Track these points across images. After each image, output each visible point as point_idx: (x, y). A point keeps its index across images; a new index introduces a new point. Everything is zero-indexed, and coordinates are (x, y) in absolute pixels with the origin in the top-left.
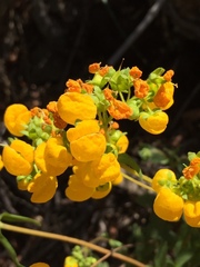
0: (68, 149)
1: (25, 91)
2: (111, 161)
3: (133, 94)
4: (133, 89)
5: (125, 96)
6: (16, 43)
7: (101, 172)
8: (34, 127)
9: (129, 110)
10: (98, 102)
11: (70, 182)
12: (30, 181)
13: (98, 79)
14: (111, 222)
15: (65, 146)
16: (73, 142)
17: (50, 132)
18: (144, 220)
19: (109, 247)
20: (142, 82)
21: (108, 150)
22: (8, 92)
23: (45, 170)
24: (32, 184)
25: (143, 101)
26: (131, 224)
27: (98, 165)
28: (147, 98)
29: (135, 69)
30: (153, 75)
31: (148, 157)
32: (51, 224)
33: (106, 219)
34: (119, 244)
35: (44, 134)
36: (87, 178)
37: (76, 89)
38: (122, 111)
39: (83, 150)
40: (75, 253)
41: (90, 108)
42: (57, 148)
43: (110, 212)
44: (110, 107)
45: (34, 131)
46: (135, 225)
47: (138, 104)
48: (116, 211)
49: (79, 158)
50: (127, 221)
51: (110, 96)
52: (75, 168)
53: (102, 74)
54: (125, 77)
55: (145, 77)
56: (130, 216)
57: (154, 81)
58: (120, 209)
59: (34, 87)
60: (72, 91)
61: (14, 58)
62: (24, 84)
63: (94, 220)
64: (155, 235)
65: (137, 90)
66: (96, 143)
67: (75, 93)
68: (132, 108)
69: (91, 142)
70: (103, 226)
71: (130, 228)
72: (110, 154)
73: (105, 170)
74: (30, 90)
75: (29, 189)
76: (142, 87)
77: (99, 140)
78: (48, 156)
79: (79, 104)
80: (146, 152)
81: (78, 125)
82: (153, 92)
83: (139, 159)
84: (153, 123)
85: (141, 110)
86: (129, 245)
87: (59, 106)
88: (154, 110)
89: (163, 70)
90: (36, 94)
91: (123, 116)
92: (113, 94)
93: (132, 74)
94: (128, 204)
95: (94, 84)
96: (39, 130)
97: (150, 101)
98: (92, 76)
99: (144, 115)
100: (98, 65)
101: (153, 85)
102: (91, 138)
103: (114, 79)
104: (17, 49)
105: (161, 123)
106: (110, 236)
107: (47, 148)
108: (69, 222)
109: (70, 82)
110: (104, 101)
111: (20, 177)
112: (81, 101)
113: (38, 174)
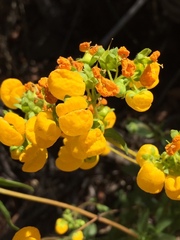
0: (57, 123)
1: (25, 66)
2: (98, 136)
3: (120, 73)
4: (120, 68)
5: (113, 74)
6: (18, 22)
7: (88, 147)
8: (27, 101)
9: (116, 88)
10: (87, 79)
11: (60, 154)
12: (22, 151)
13: (88, 57)
14: (100, 187)
15: (55, 120)
16: (61, 117)
17: (41, 106)
18: (129, 187)
19: (96, 212)
20: (129, 62)
21: (95, 125)
22: (9, 67)
23: (35, 142)
24: (23, 154)
25: (130, 79)
26: (118, 190)
27: (85, 139)
28: (134, 77)
29: (123, 49)
30: (140, 56)
31: (134, 131)
32: (46, 187)
33: (95, 185)
34: (105, 208)
35: (36, 108)
36: (76, 150)
37: (66, 67)
38: (109, 89)
39: (71, 125)
40: (65, 216)
41: (78, 85)
42: (47, 122)
43: (99, 179)
44: (98, 85)
45: (26, 105)
46: (121, 191)
47: (125, 83)
48: (104, 177)
49: (67, 133)
50: (114, 187)
51: (99, 73)
52: (65, 140)
53: (92, 53)
54: (113, 56)
55: (132, 57)
56: (117, 182)
57: (141, 61)
58: (108, 176)
59: (33, 62)
60: (62, 68)
61: (15, 35)
62: (24, 60)
63: (84, 185)
64: (139, 202)
65: (124, 69)
66: (83, 119)
67: (65, 70)
68: (120, 86)
69: (79, 117)
70: (92, 191)
71: (116, 194)
72: (97, 129)
73: (91, 144)
74: (30, 66)
75: (21, 159)
76: (129, 66)
77: (86, 116)
78: (38, 129)
79: (68, 81)
80: (133, 126)
81: (67, 101)
82: (140, 72)
83: (126, 132)
84: (139, 101)
85: (128, 88)
86: (115, 211)
87: (49, 82)
88: (140, 89)
89: (150, 50)
90: (35, 70)
91: (110, 94)
92: (101, 72)
93: (120, 53)
94: (115, 172)
95: (84, 62)
96: (31, 104)
97: (137, 80)
98: (82, 55)
99: (131, 93)
100: (89, 44)
101: (140, 65)
102: (79, 113)
103: (102, 58)
104: (19, 28)
105: (146, 102)
106: (98, 200)
107: (37, 121)
108: (62, 186)
109: (61, 59)
110: (92, 79)
111: (12, 148)
112: (71, 78)
113: (30, 146)
